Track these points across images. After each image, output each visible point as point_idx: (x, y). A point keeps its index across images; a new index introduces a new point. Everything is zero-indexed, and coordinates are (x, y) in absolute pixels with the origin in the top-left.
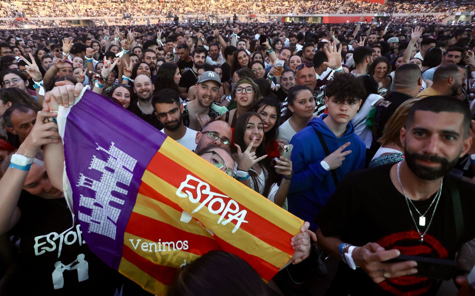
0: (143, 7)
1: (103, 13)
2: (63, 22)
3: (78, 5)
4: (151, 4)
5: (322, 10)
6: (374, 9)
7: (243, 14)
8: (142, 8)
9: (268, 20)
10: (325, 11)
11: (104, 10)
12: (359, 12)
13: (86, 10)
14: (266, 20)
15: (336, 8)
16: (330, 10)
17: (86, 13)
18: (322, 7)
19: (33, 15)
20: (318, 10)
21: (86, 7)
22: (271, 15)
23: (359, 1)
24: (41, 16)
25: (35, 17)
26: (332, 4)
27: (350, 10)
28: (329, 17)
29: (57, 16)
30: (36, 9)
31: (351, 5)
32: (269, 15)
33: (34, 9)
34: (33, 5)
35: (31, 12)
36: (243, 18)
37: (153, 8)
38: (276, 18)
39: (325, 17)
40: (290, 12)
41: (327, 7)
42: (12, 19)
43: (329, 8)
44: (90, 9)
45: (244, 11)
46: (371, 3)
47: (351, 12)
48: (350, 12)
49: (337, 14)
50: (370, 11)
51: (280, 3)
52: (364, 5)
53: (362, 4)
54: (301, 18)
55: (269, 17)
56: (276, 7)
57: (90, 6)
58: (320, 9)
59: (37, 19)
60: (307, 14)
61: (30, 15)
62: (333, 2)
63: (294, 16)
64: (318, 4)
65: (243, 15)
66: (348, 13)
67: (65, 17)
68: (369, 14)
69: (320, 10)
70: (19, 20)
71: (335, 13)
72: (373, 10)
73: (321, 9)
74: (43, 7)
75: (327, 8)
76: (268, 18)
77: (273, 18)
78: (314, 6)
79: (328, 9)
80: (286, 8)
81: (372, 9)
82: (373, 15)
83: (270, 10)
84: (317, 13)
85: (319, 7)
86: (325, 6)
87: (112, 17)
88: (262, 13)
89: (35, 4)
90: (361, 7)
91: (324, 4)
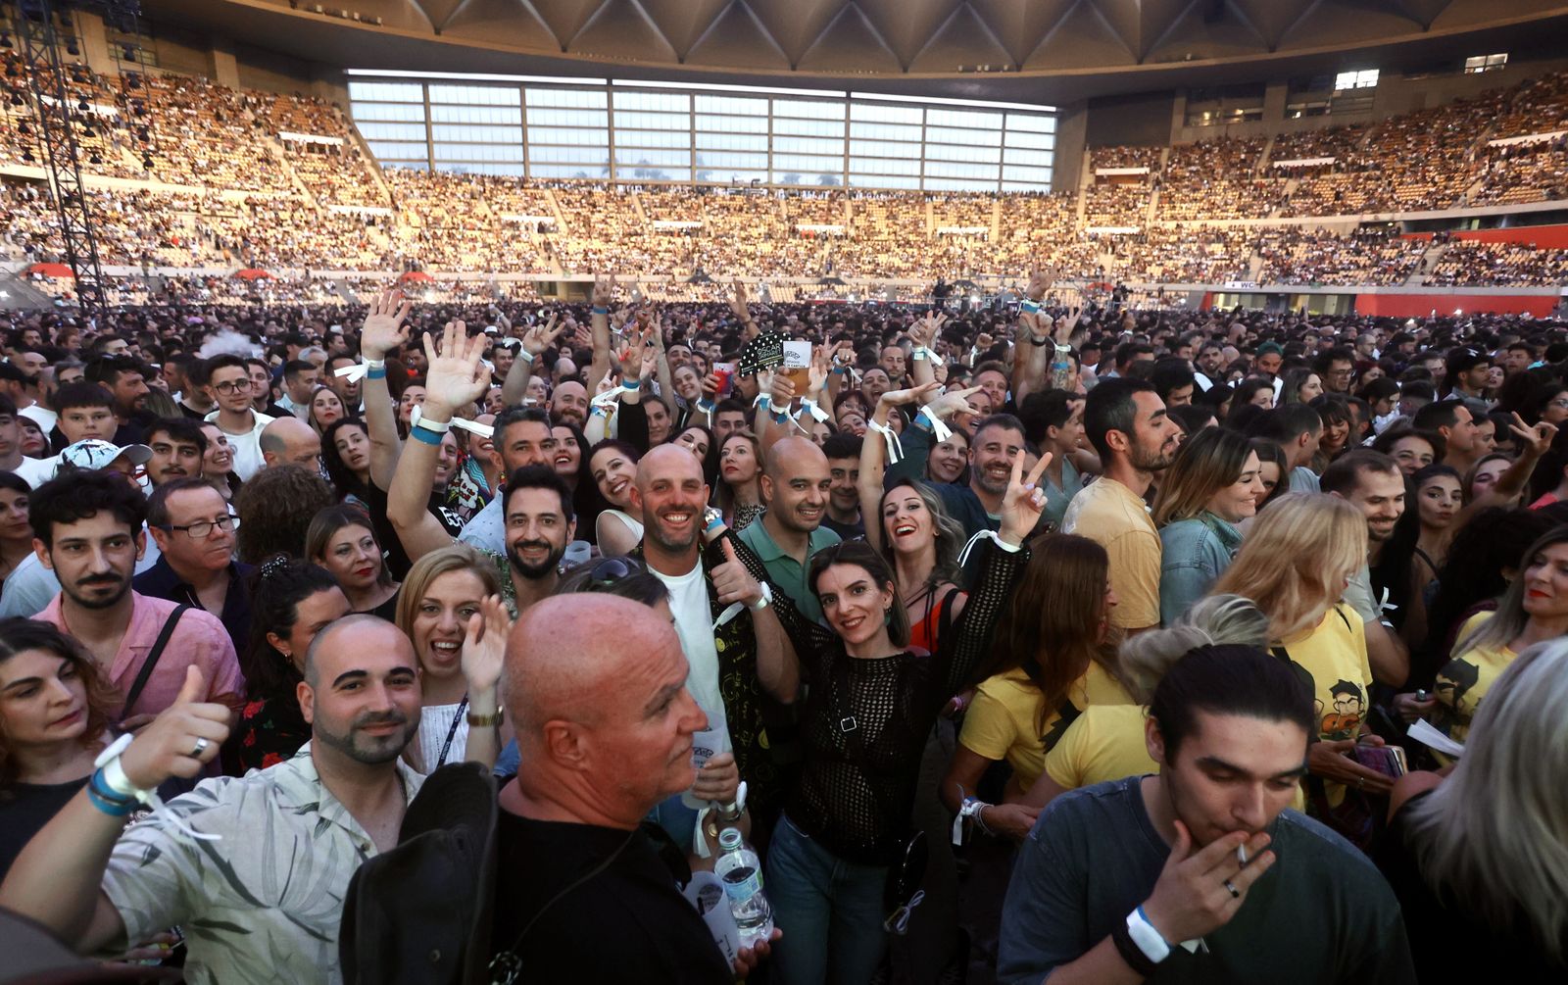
0: (751, 249)
1: (631, 264)
2: (520, 287)
3: (564, 240)
4: (773, 241)
5: (1350, 274)
6: (1559, 270)
7: (1069, 280)
8: (746, 251)
9: (1156, 301)
10: (1362, 274)
11: (635, 255)
12: (1499, 282)
13: (586, 253)
14: (1151, 300)
15: (1406, 267)
16: (1385, 271)
17: (584, 263)
18: (1351, 263)
19: (444, 266)
20: (1335, 271)
21: (584, 244)
22: (1167, 287)
23: (1496, 244)
24: (465, 270)
25: (450, 270)
26: (1387, 253)
27: (1458, 274)
28: (1378, 296)
29: (505, 269)
30: (453, 249)
31: (1463, 257)
32: (1160, 285)
33: (449, 250)
34: (445, 239)
35: (440, 256)
36: (1068, 292)
37: (782, 253)
38: (1183, 294)
39: (1365, 296)
40: (1234, 276)
41: (1368, 262)
42: (391, 275)
43: (1376, 265)
44: (595, 253)
45: (1069, 271)
46: (1543, 251)
47: (1465, 279)
48: (1459, 280)
49: (1413, 286)
50: (1545, 279)
51: (1194, 248)
52: (1517, 257)
53: (1509, 253)
54: (1273, 298)
55: (1161, 291)
56: (1182, 262)
57: (597, 244)
58: (1343, 269)
59: (453, 276)
60: (1296, 284)
61: (436, 266)
62: (1393, 248)
63: (1248, 289)
64: (1334, 252)
65: (1069, 285)
66: (1455, 284)
67: (528, 272)
68: (1539, 286)
69: (1343, 273)
70: (408, 279)
71: (1404, 283)
72: (1556, 276)
73: (1349, 269)
74: (471, 244)
75: (1372, 266)
76: (1155, 294)
77: (1173, 294)
78: (1321, 259)
79: (1375, 269)
80: (1219, 262)
81: (1550, 270)
82: (1558, 291)
83: (1162, 268)
84: (1334, 282)
85: (1341, 263)
86: (1362, 260)
87: (657, 278)
88: (1133, 278)
89: (450, 236)
90: (1503, 265)
91: (1358, 252)
